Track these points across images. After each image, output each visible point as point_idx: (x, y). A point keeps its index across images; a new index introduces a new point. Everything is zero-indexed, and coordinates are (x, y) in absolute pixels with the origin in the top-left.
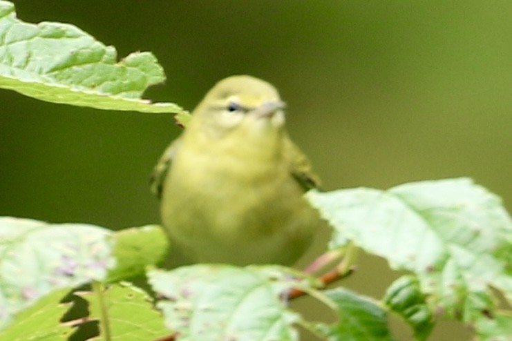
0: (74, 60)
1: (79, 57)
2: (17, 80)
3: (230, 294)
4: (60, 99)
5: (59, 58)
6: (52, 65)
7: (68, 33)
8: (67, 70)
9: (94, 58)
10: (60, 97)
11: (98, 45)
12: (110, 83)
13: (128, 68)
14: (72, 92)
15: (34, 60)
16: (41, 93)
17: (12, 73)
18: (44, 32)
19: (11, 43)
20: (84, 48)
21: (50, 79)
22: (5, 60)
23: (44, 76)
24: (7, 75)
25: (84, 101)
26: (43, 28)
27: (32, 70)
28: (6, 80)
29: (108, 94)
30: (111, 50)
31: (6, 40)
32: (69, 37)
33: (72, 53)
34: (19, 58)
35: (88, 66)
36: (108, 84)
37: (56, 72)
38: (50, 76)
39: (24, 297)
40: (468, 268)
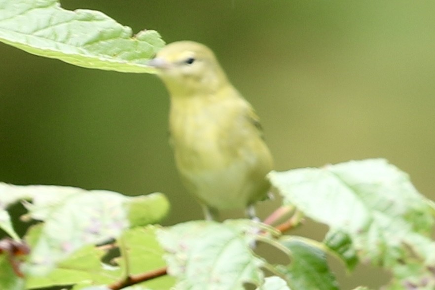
0: (101, 37)
1: (105, 35)
2: (61, 52)
3: (213, 246)
4: (92, 65)
5: (90, 36)
6: (85, 40)
7: (98, 17)
8: (97, 44)
9: (116, 35)
10: (91, 64)
11: (118, 26)
12: (127, 53)
13: (141, 42)
14: (100, 61)
15: (73, 37)
16: (78, 61)
17: (57, 47)
18: (80, 16)
19: (57, 24)
20: (109, 28)
21: (85, 51)
22: (53, 38)
23: (80, 48)
24: (53, 49)
25: (109, 66)
26: (79, 14)
27: (71, 44)
28: (53, 52)
29: (125, 61)
30: (128, 29)
31: (53, 23)
32: (98, 20)
33: (101, 32)
34: (62, 36)
35: (111, 41)
36: (126, 53)
37: (89, 46)
38: (85, 49)
39: (62, 249)
40: (387, 229)
